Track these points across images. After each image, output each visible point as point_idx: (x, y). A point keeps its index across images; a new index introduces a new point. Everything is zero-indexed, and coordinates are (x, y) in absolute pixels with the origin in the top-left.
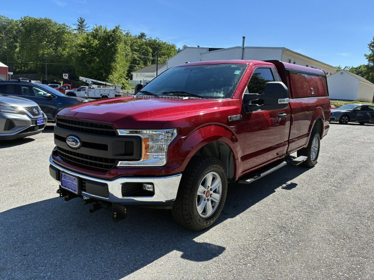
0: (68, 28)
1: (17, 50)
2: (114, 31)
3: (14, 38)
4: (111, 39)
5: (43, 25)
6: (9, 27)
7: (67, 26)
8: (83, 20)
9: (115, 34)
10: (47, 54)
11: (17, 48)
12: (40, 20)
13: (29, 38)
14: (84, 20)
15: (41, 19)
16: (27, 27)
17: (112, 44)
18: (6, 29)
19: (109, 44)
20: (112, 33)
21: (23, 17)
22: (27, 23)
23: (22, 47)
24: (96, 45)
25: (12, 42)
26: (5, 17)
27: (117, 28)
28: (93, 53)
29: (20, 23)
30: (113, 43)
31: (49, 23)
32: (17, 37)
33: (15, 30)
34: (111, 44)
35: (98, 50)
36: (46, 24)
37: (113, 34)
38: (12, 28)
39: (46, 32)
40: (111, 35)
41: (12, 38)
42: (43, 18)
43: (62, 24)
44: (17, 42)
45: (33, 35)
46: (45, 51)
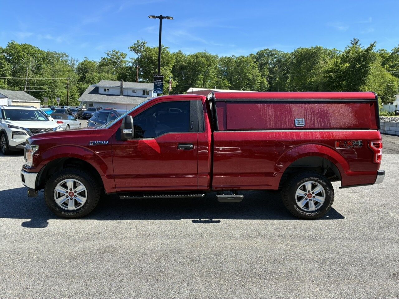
0: (338, 52)
1: (289, 80)
2: (368, 50)
3: (287, 69)
4: (362, 59)
5: (313, 54)
6: (283, 60)
7: (337, 51)
8: (356, 41)
9: (369, 53)
10: (313, 82)
11: (289, 78)
12: (310, 50)
13: (299, 68)
14: (358, 40)
15: (312, 48)
16: (299, 58)
17: (364, 65)
18: (281, 62)
19: (358, 66)
20: (364, 52)
21: (296, 49)
22: (299, 54)
23: (292, 77)
24: (345, 68)
25: (285, 74)
26: (281, 52)
27: (372, 46)
28: (340, 77)
29: (293, 55)
30: (364, 63)
31: (319, 51)
32: (289, 68)
33: (288, 62)
34: (361, 65)
35: (347, 73)
36: (316, 52)
37: (366, 53)
38: (286, 61)
39: (315, 60)
40: (363, 56)
41: (286, 70)
42: (314, 47)
43: (332, 50)
44: (289, 73)
45: (304, 65)
46: (311, 79)
